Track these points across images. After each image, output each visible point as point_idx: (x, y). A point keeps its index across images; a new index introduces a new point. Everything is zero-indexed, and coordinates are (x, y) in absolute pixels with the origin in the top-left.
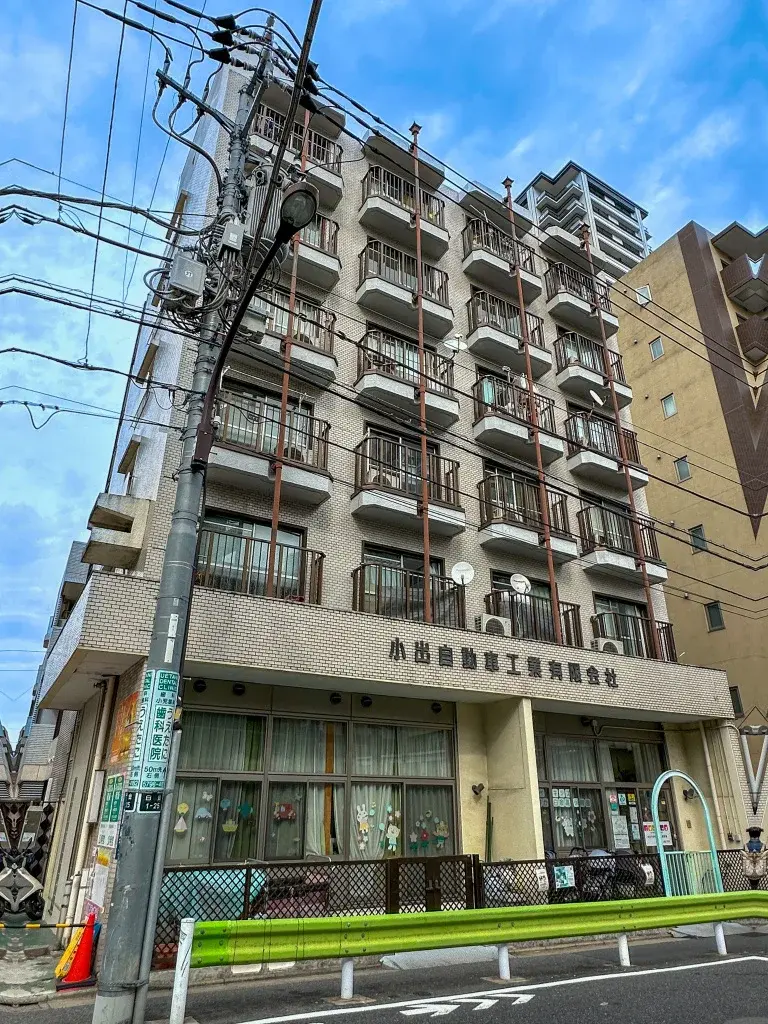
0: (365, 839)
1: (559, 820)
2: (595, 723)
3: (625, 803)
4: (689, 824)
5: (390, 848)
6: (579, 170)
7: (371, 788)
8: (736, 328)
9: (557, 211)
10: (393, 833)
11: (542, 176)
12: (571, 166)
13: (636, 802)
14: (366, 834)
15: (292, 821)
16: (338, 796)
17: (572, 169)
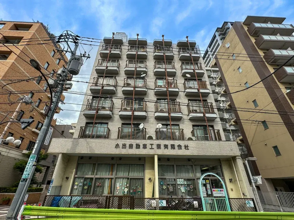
0: (118, 191)
1: (179, 187)
2: (192, 160)
3: (205, 183)
4: (232, 190)
5: (125, 194)
6: (227, 23)
7: (121, 179)
8: (255, 42)
9: (224, 34)
10: (126, 190)
11: (218, 28)
12: (225, 22)
13: (209, 182)
14: (119, 190)
15: (101, 186)
16: (113, 181)
17: (226, 23)
